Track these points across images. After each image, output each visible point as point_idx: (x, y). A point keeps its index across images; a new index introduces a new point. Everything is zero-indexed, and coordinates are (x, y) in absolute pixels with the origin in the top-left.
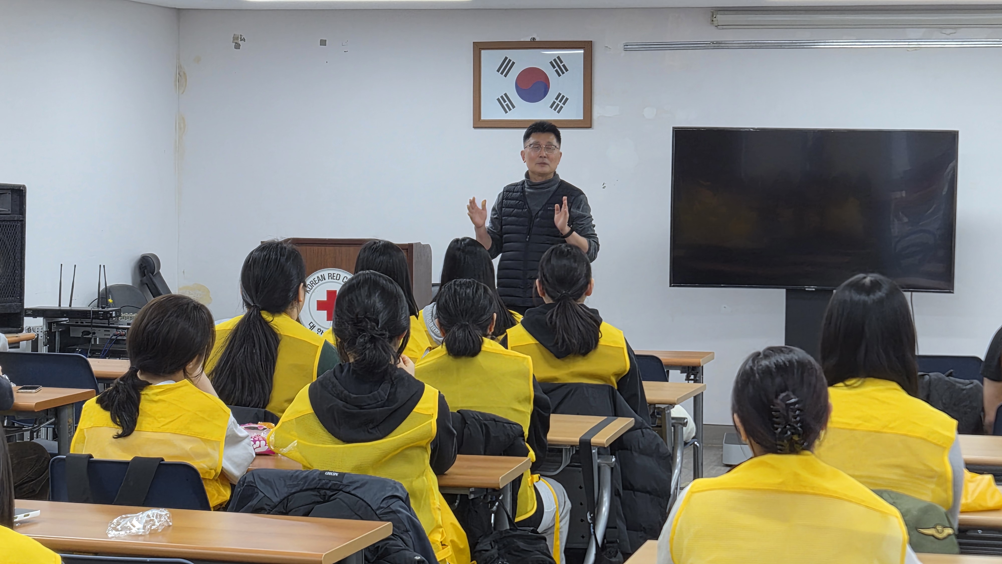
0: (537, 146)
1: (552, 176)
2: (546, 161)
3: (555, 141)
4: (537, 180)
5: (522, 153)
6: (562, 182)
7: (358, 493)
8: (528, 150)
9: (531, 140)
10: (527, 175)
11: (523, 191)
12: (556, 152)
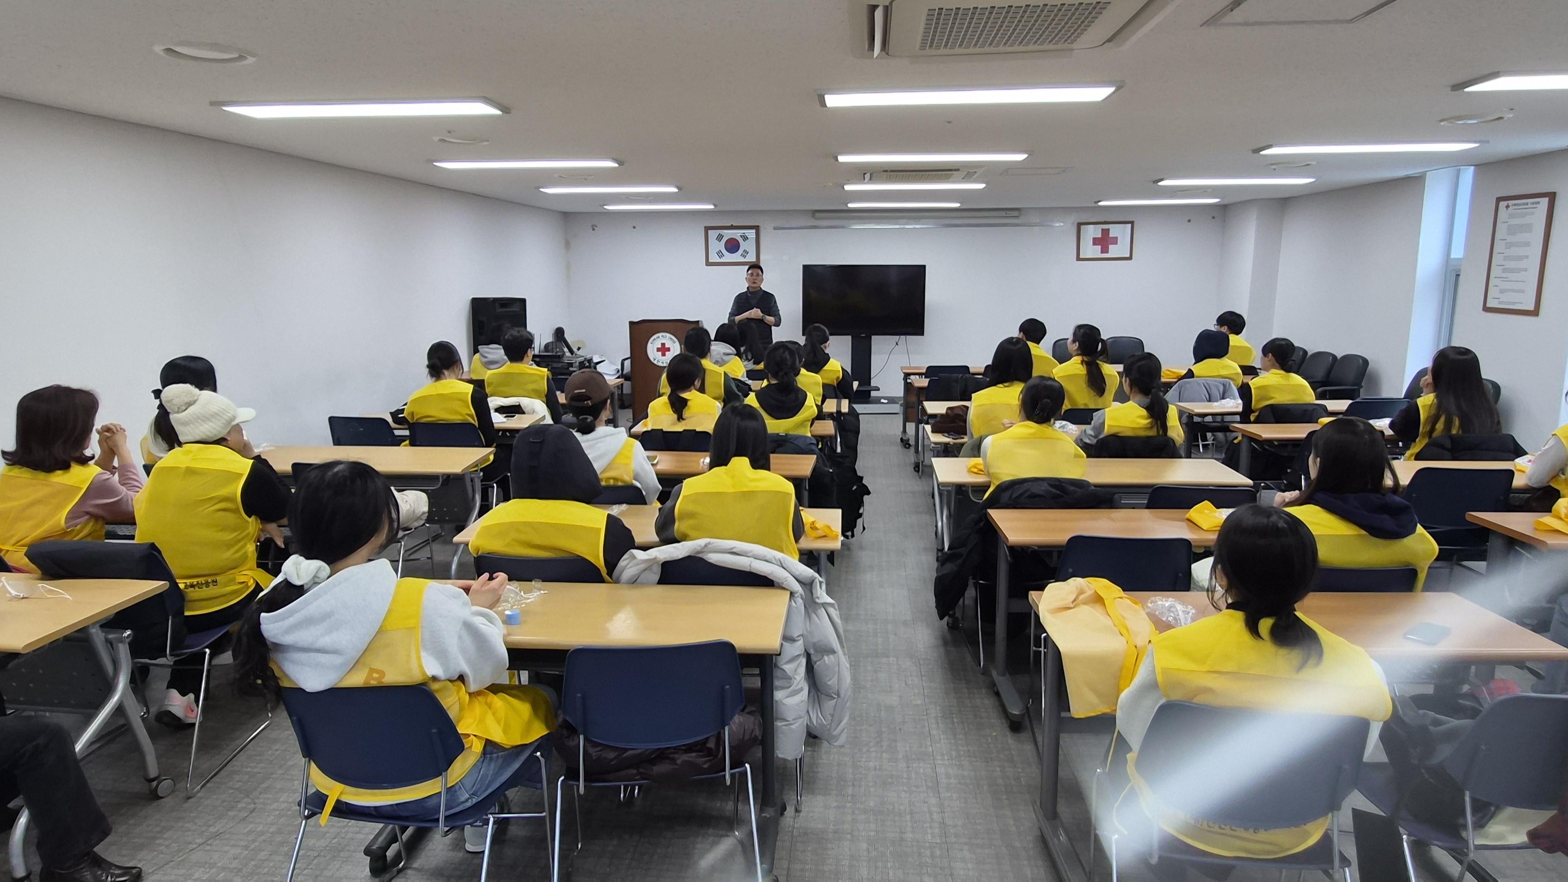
0: (752, 274)
1: (759, 288)
2: (756, 281)
3: (760, 273)
4: (751, 290)
5: (746, 278)
6: (764, 291)
7: (795, 442)
8: (748, 276)
9: (750, 272)
10: (748, 288)
11: (747, 294)
12: (760, 277)
